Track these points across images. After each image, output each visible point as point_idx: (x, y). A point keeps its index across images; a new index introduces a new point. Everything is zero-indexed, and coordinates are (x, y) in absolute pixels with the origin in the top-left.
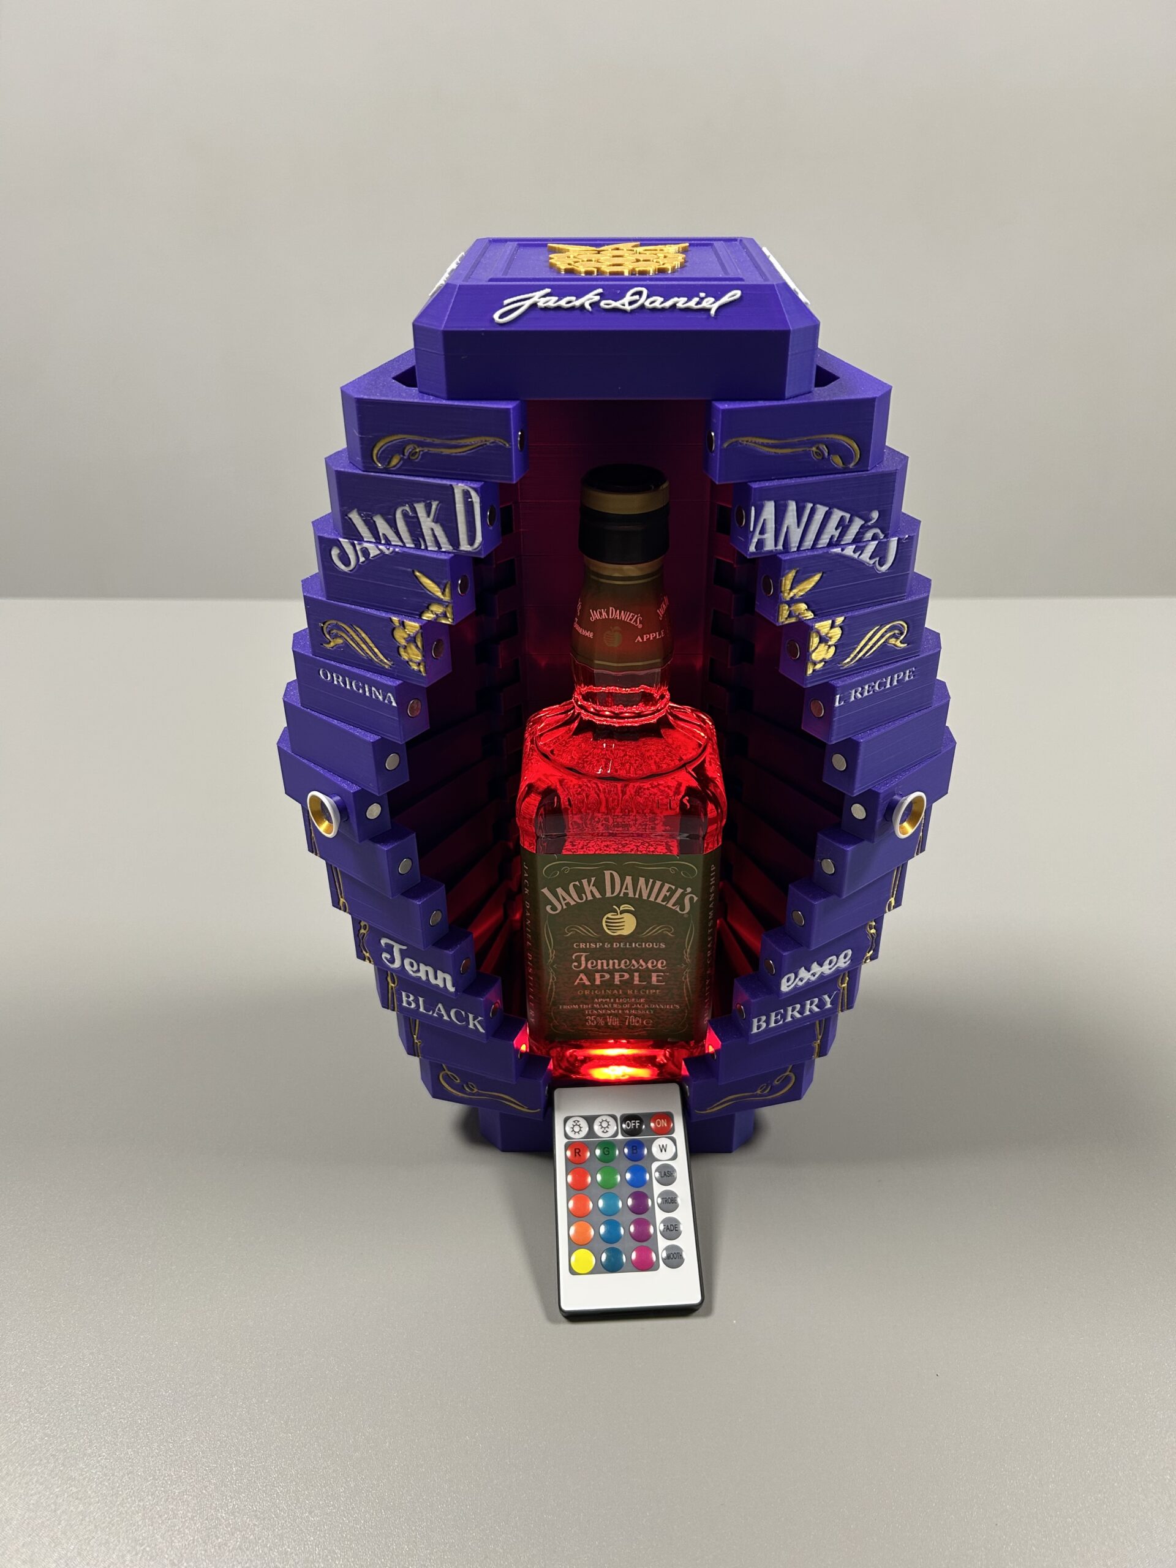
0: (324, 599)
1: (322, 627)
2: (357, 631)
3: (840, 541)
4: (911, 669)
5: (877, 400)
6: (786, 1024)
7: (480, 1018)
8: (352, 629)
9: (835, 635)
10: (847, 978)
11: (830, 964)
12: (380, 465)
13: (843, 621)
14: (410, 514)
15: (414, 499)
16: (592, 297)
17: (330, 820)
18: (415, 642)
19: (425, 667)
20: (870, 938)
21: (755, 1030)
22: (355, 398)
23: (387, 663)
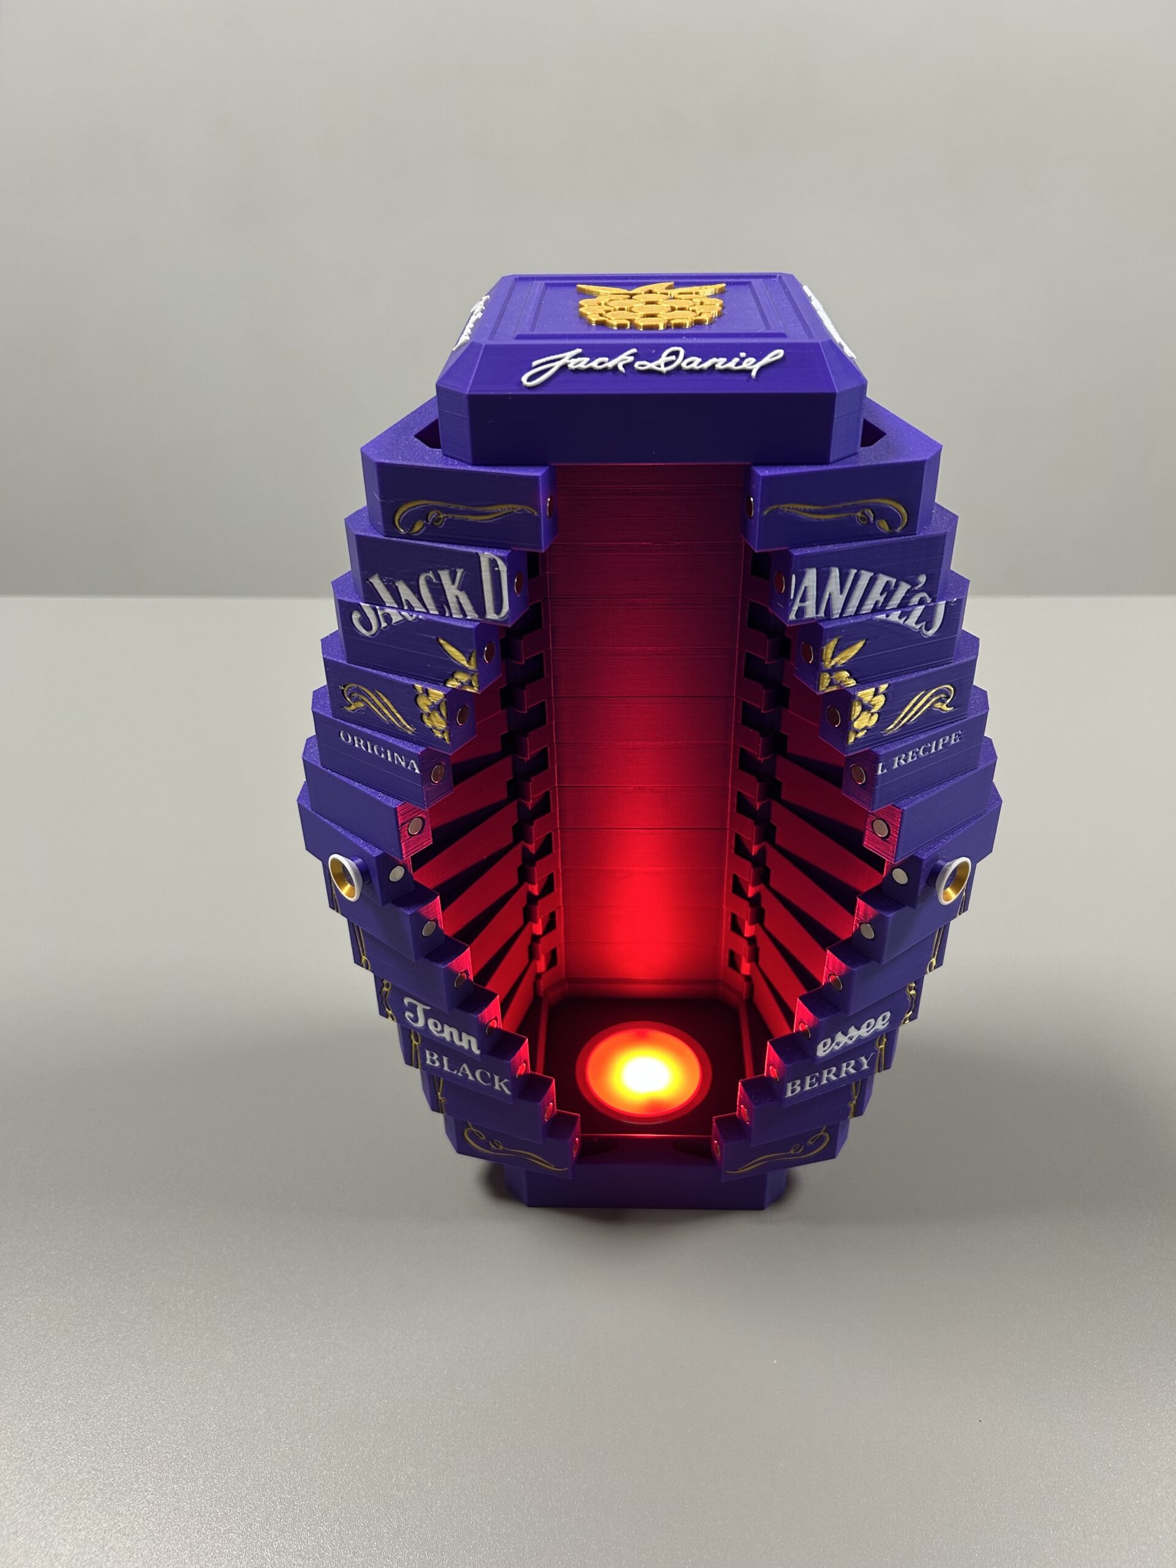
0: (345, 662)
1: (343, 690)
2: (379, 695)
3: (886, 606)
4: (957, 733)
5: (926, 463)
6: (821, 1087)
7: (506, 1080)
8: (373, 693)
9: (878, 703)
10: (885, 1040)
11: (868, 1027)
12: (402, 531)
13: (887, 688)
14: (434, 580)
15: (438, 566)
16: (625, 358)
17: (351, 883)
18: (440, 711)
19: (449, 734)
20: (909, 999)
21: (789, 1094)
22: (376, 462)
23: (410, 729)
